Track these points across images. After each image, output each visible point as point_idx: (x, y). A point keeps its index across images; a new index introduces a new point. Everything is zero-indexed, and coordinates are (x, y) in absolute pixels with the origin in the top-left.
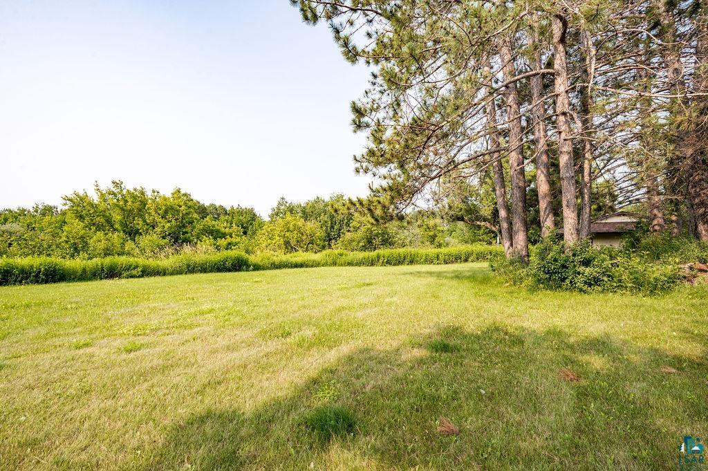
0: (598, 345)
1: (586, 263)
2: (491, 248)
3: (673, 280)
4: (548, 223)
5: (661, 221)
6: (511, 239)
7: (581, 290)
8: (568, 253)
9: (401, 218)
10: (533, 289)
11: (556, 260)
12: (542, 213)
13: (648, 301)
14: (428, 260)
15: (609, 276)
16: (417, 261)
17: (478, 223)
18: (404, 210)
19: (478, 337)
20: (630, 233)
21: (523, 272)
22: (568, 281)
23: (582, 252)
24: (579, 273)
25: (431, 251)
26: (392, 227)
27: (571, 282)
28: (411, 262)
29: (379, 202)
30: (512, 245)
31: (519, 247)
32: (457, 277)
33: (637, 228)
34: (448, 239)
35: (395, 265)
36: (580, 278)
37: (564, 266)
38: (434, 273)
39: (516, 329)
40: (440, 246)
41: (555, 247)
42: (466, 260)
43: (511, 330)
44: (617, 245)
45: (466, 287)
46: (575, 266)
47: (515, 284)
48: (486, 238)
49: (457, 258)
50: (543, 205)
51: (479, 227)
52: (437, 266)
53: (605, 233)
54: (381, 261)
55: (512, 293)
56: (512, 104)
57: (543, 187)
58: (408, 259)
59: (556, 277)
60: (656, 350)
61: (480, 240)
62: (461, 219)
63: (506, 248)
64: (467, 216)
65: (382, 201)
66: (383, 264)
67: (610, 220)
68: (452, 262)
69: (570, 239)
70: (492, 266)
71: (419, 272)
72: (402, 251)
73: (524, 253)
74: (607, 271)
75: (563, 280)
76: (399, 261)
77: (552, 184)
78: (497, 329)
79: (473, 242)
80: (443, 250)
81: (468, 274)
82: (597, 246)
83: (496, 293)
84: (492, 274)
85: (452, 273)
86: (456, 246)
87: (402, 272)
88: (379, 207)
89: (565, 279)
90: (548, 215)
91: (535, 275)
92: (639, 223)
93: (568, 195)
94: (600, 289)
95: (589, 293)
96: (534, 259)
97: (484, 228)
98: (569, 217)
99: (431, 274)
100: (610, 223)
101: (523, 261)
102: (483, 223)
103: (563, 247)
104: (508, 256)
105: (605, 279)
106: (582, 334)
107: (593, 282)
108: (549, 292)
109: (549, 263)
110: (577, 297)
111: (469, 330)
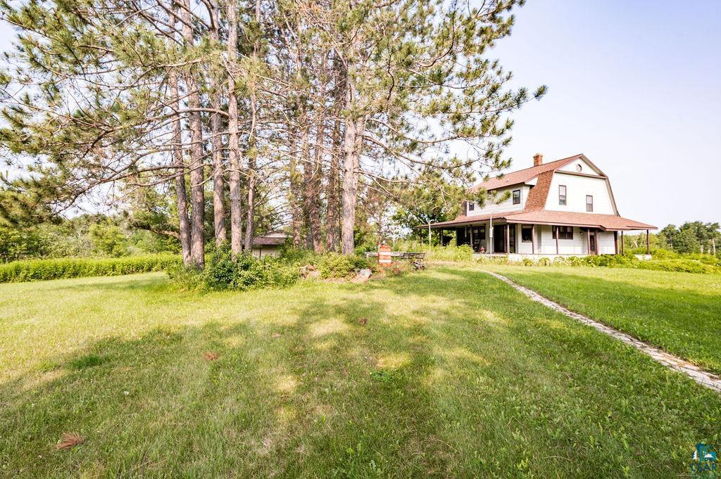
0: (240, 329)
1: (246, 267)
2: (176, 257)
3: (295, 277)
4: (221, 235)
5: (299, 238)
6: (190, 248)
7: (241, 289)
8: (234, 260)
9: (58, 221)
10: (204, 292)
11: (224, 266)
12: (216, 227)
13: (281, 292)
14: (100, 271)
15: (260, 276)
16: (84, 274)
17: (166, 232)
18: (61, 212)
19: (137, 343)
20: (283, 245)
21: (196, 277)
22: (232, 283)
23: (243, 259)
24: (240, 276)
25: (105, 260)
26: (45, 231)
27: (234, 283)
28: (75, 274)
29: (16, 199)
30: (190, 254)
31: (196, 256)
32: (132, 287)
33: (286, 242)
34: (131, 248)
35: (47, 279)
36: (241, 279)
37: (230, 271)
38: (102, 285)
39: (179, 329)
40: (119, 255)
41: (225, 256)
42: (149, 270)
43: (173, 330)
44: (275, 254)
45: (139, 297)
46: (238, 270)
47: (189, 289)
48: (173, 248)
49: (139, 268)
50: (218, 219)
51: (167, 237)
52: (111, 277)
53: (268, 245)
54: (22, 275)
55: (185, 297)
56: (195, 129)
57: (218, 206)
58: (71, 270)
59: (223, 280)
60: (274, 325)
61: (167, 250)
62: (148, 227)
63: (185, 257)
64: (153, 224)
65: (20, 197)
66: (25, 279)
67: (272, 236)
68: (133, 272)
69: (236, 249)
70: (169, 274)
71: (81, 286)
72: (60, 261)
73: (200, 261)
74: (259, 273)
75: (229, 282)
76: (55, 274)
77: (224, 203)
78: (159, 332)
79: (159, 251)
80: (122, 260)
81: (144, 284)
82: (255, 254)
83: (169, 299)
84: (170, 281)
85: (127, 283)
86: (139, 255)
87: (55, 287)
88: (16, 206)
89: (230, 281)
90: (221, 229)
91: (207, 280)
92: (287, 239)
93: (236, 214)
94: (254, 286)
95: (246, 291)
96: (208, 266)
97: (172, 237)
98: (236, 231)
99: (98, 286)
100: (272, 238)
101: (198, 268)
102: (171, 233)
103: (230, 255)
104: (186, 264)
105: (257, 279)
106: (232, 322)
107: (249, 282)
108: (217, 293)
109: (218, 268)
110: (238, 294)
111: (129, 339)
